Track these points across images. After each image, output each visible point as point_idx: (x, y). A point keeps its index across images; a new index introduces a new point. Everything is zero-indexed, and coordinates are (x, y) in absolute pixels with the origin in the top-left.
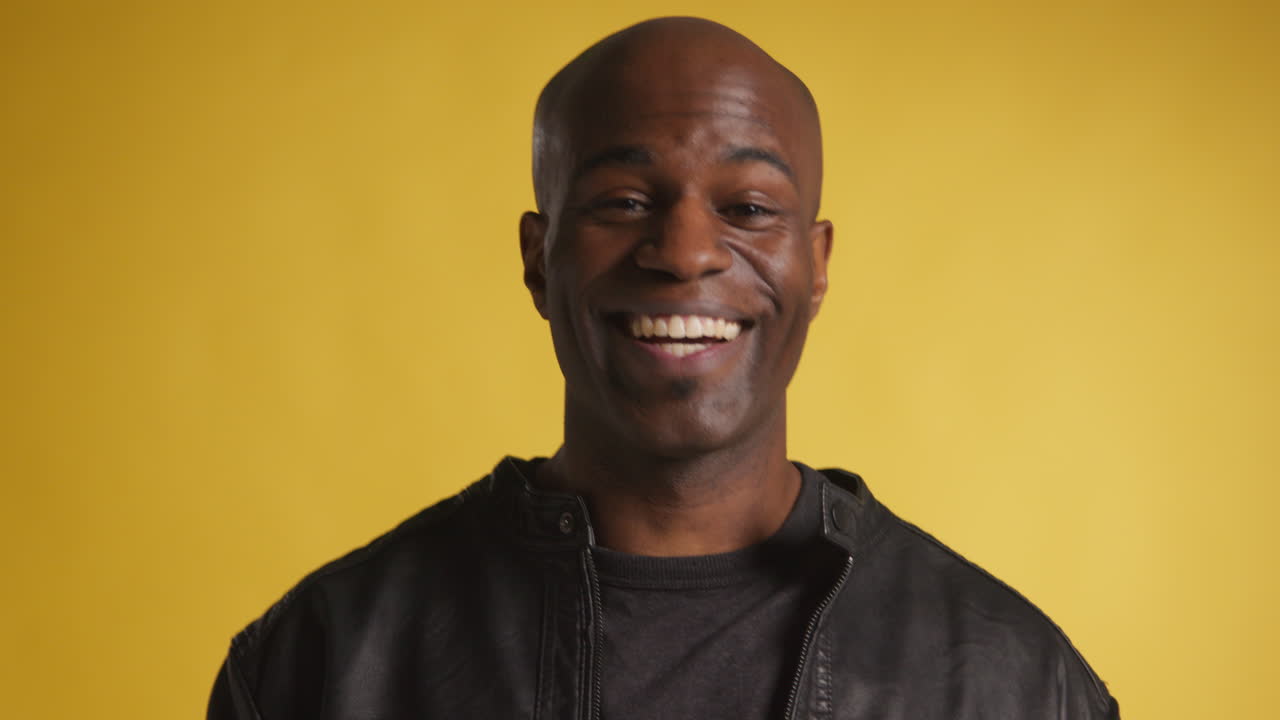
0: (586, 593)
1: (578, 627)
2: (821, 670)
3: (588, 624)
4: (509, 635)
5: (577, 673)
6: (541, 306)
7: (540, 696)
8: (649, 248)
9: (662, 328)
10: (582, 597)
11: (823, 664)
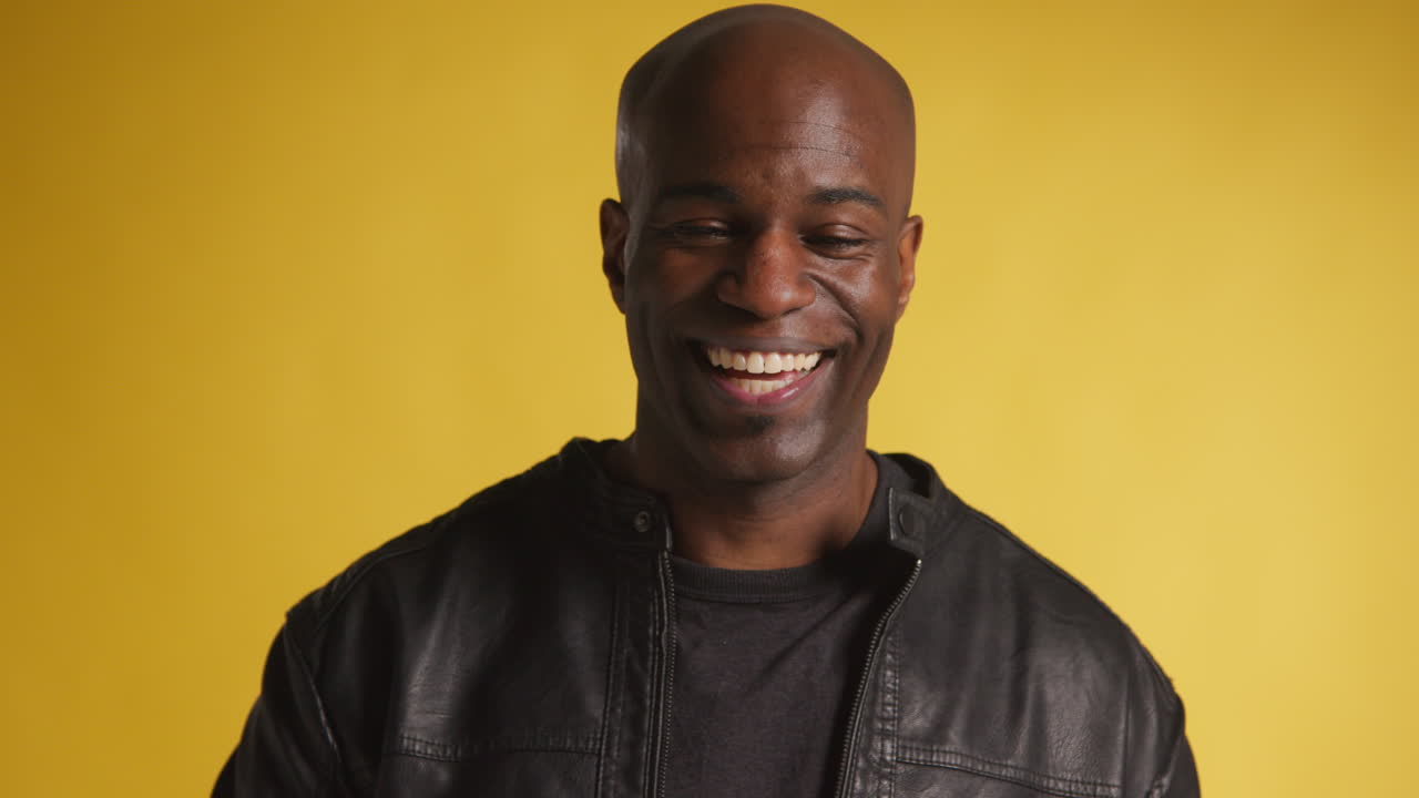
0: (660, 597)
1: (651, 631)
2: (889, 673)
3: (661, 629)
4: (579, 632)
5: (649, 680)
6: (619, 299)
7: (609, 702)
8: (730, 284)
9: (741, 362)
10: (656, 601)
11: (891, 667)
